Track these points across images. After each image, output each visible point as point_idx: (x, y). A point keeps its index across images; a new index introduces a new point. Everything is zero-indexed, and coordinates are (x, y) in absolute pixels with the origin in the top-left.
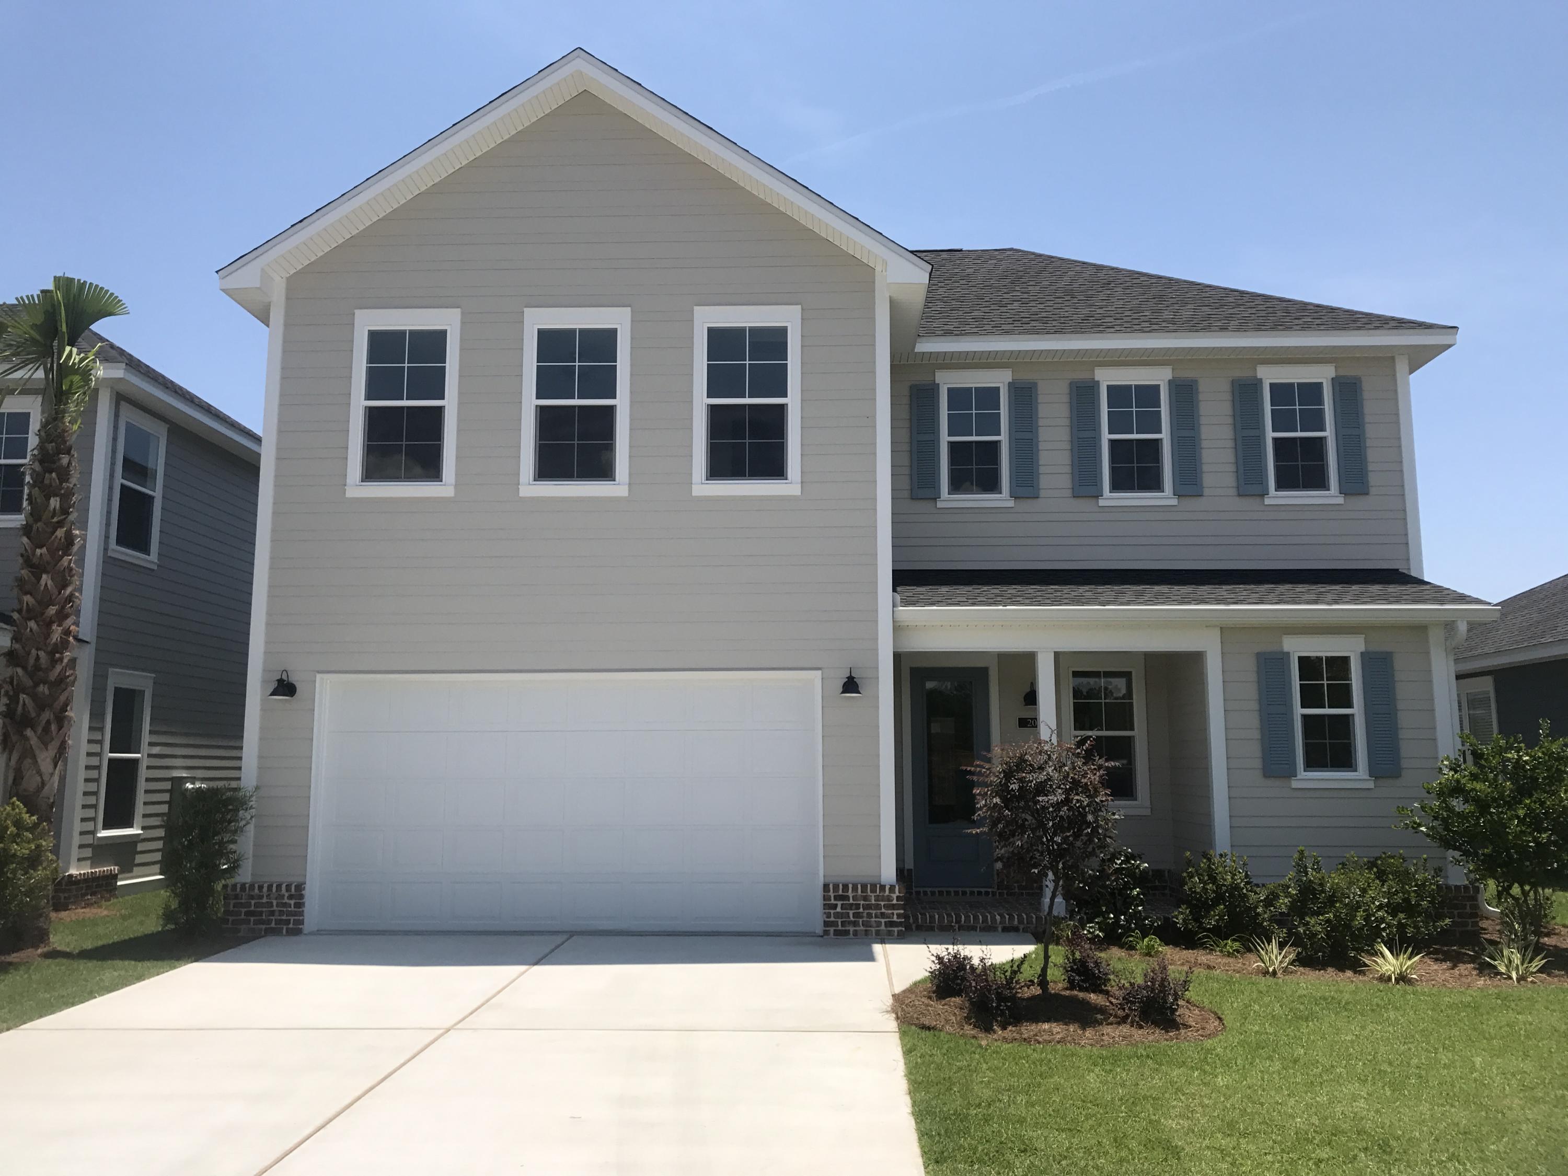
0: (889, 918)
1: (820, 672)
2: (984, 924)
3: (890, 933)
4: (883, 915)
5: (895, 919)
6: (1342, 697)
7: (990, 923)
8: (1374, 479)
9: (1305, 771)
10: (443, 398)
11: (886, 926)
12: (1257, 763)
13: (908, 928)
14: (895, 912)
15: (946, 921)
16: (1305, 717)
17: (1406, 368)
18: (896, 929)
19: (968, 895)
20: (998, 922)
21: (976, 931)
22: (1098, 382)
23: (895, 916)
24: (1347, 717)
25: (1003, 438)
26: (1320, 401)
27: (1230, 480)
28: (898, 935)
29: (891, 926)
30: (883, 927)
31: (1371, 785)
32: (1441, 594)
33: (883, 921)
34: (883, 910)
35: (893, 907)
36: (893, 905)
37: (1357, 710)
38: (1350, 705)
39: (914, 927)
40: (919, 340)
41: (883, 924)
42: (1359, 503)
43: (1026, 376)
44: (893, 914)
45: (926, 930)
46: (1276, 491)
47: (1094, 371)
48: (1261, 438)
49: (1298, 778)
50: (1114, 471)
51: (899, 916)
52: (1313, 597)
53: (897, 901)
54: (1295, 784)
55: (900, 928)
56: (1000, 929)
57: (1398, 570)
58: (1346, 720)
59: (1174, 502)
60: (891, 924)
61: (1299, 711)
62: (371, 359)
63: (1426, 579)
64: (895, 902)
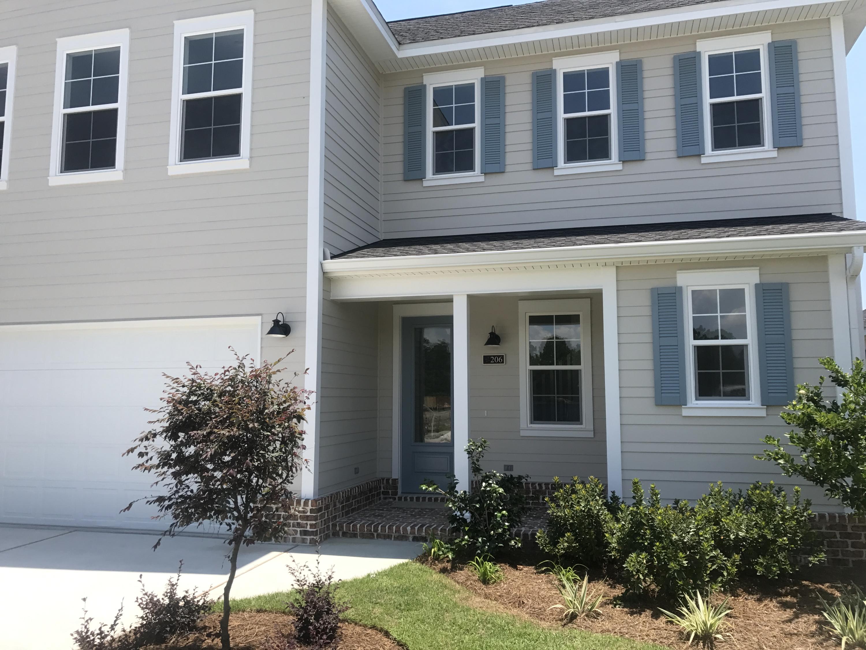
0: (304, 527)
1: (260, 317)
2: (397, 534)
3: (304, 541)
4: (299, 525)
5: (308, 528)
6: (736, 329)
7: (402, 533)
8: (807, 132)
9: (696, 400)
10: (4, 115)
11: (301, 534)
12: (650, 393)
14: (309, 522)
15: (366, 530)
16: (697, 348)
18: (308, 538)
20: (409, 533)
21: (391, 539)
22: (555, 70)
23: (309, 526)
24: (740, 347)
25: (477, 125)
26: (757, 67)
27: (671, 144)
28: (310, 543)
29: (305, 535)
30: (298, 535)
31: (763, 413)
33: (299, 529)
34: (299, 521)
35: (307, 518)
36: (308, 516)
37: (750, 341)
38: (743, 336)
39: (341, 533)
40: (401, 47)
41: (299, 532)
42: (791, 155)
43: (495, 72)
44: (307, 524)
45: (351, 537)
46: (712, 151)
47: (552, 61)
48: (699, 105)
49: (689, 406)
50: (568, 145)
51: (311, 526)
53: (311, 513)
54: (685, 412)
55: (312, 537)
56: (411, 539)
57: (831, 214)
58: (740, 350)
59: (619, 167)
60: (305, 533)
61: (692, 343)
63: (845, 217)
64: (309, 514)
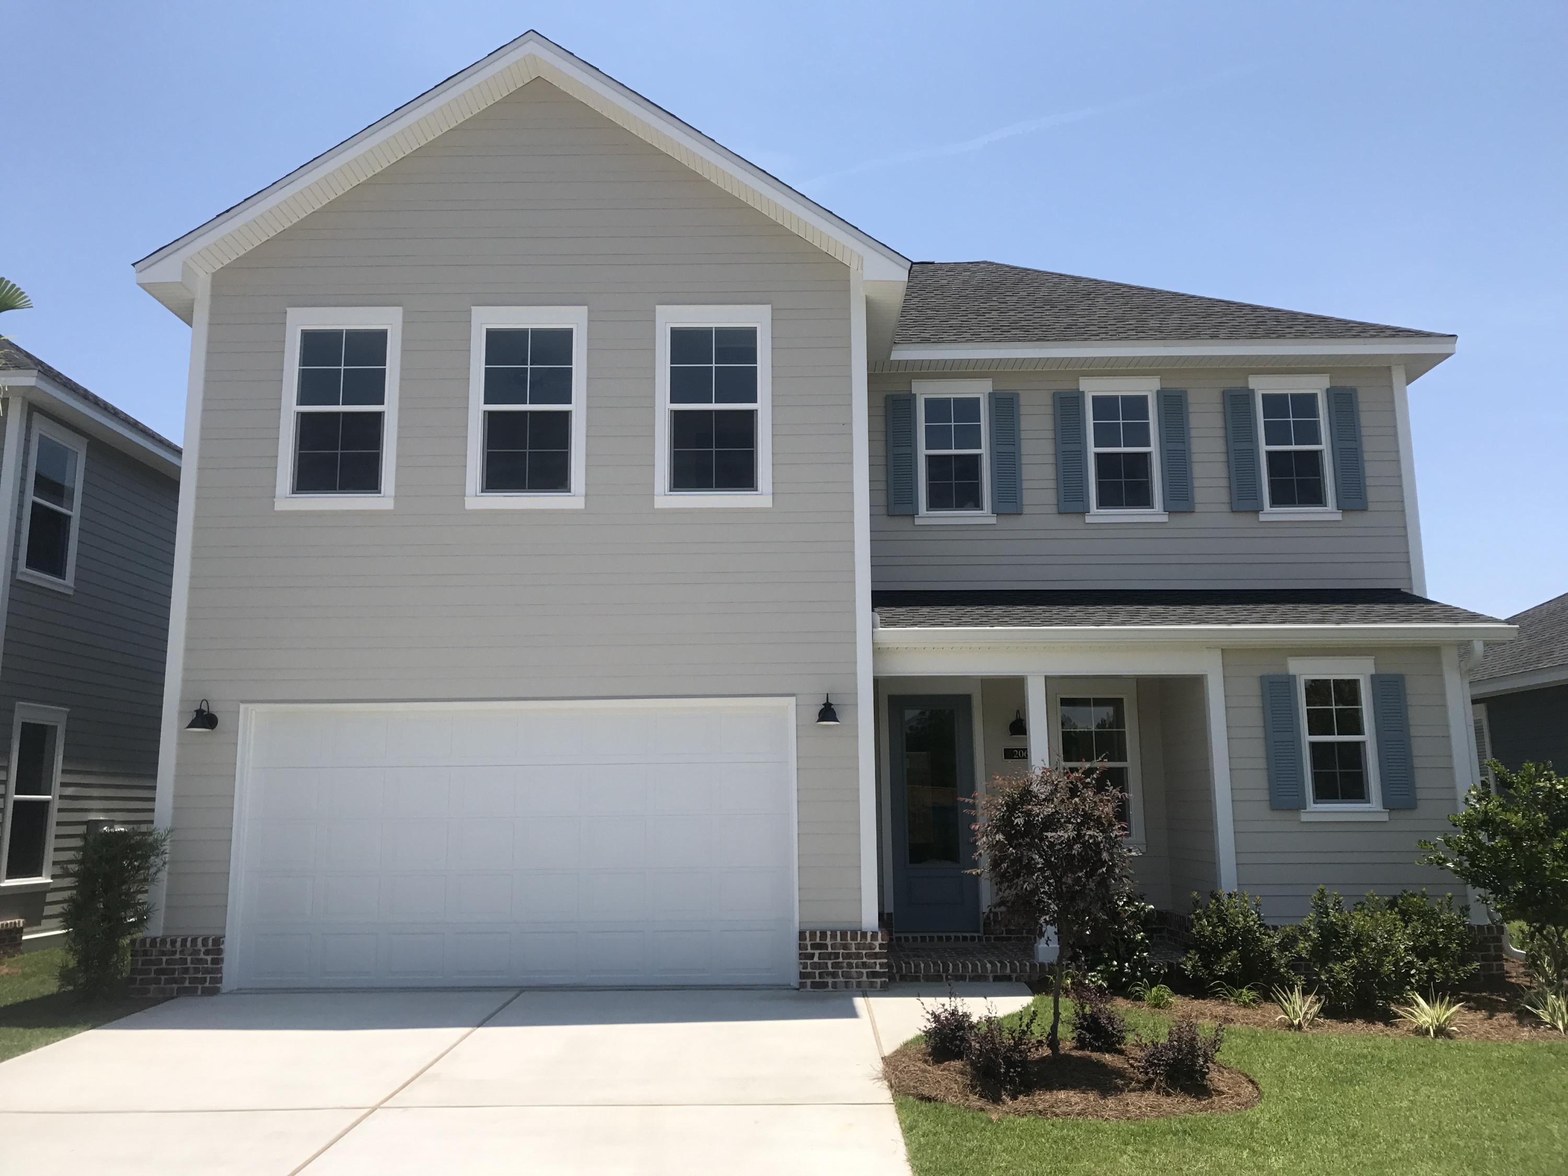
0: (872, 968)
1: (794, 698)
2: (974, 974)
3: (872, 985)
4: (864, 965)
5: (878, 969)
6: (1352, 724)
7: (980, 971)
8: (1372, 495)
9: (1314, 803)
10: (383, 404)
11: (868, 977)
12: (1264, 795)
13: (892, 978)
14: (878, 961)
15: (932, 970)
16: (1313, 745)
17: (1403, 378)
18: (878, 980)
19: (953, 940)
20: (989, 971)
21: (965, 981)
22: (1083, 392)
23: (878, 966)
24: (1358, 744)
25: (984, 451)
26: (1315, 414)
27: (1222, 496)
28: (881, 988)
29: (874, 977)
30: (864, 978)
31: (1385, 817)
32: (1451, 614)
33: (864, 971)
34: (865, 960)
35: (876, 956)
36: (876, 953)
37: (1368, 737)
38: (1360, 732)
39: (897, 977)
40: (895, 347)
41: (865, 975)
42: (1356, 519)
43: (1008, 386)
44: (875, 963)
45: (911, 981)
46: (1271, 507)
47: (1078, 380)
48: (1254, 451)
49: (1307, 810)
50: (1100, 486)
51: (881, 965)
52: (1319, 616)
53: (880, 949)
54: (1304, 817)
55: (884, 979)
56: (991, 979)
57: (1400, 589)
58: (1357, 747)
59: (1165, 518)
60: (874, 975)
61: (1307, 739)
62: (304, 360)
63: (1430, 597)
64: (877, 950)
